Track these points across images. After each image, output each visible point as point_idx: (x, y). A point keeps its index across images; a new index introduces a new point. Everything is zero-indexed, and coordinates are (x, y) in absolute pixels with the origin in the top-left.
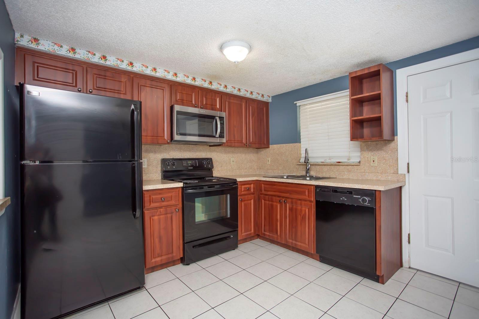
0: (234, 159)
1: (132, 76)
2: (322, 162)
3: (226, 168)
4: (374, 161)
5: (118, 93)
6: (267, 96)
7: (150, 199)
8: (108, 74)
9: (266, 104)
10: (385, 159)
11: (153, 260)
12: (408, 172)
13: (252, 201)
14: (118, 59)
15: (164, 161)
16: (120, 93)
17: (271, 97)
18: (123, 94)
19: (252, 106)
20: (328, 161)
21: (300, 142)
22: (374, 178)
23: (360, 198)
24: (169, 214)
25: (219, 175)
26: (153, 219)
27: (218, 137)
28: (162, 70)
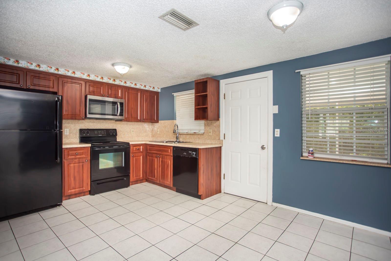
0: (134, 130)
1: (58, 76)
2: (187, 133)
3: (127, 136)
4: (210, 132)
5: (48, 87)
6: (157, 88)
7: (68, 154)
8: (41, 76)
9: (157, 93)
10: (215, 132)
11: (70, 191)
12: (224, 139)
13: (141, 157)
14: (48, 67)
15: (81, 131)
16: (50, 88)
17: (160, 89)
18: (52, 88)
19: (145, 95)
20: (190, 132)
21: (176, 120)
22: (210, 142)
23: (191, 153)
24: (81, 163)
25: (122, 140)
26: (70, 166)
27: (119, 115)
28: (80, 73)
